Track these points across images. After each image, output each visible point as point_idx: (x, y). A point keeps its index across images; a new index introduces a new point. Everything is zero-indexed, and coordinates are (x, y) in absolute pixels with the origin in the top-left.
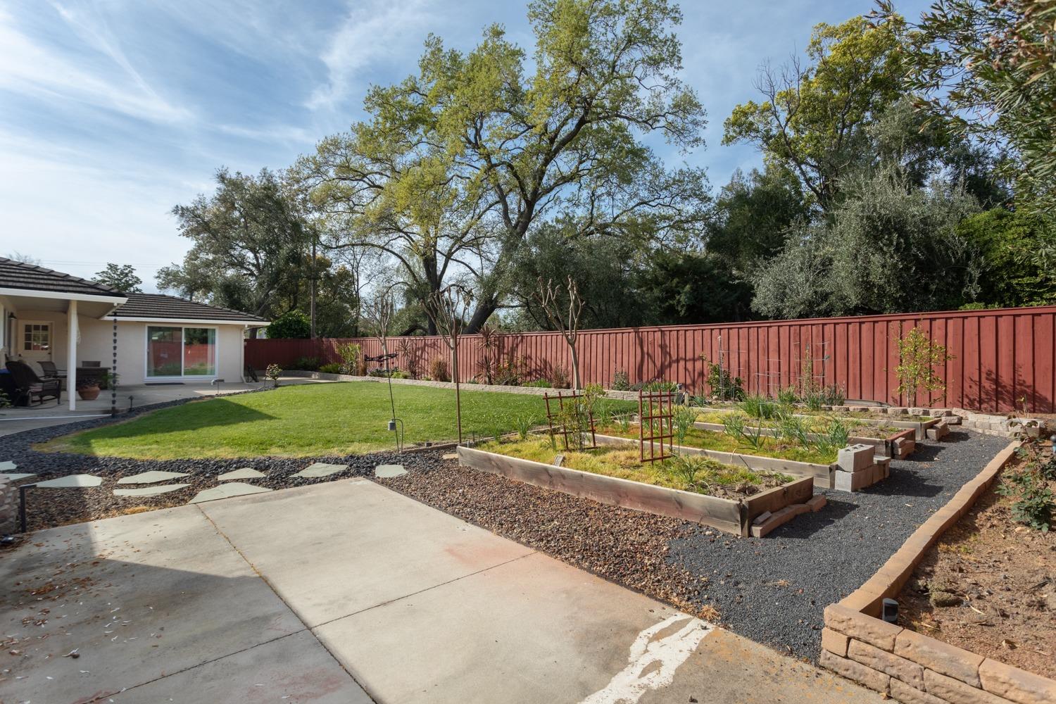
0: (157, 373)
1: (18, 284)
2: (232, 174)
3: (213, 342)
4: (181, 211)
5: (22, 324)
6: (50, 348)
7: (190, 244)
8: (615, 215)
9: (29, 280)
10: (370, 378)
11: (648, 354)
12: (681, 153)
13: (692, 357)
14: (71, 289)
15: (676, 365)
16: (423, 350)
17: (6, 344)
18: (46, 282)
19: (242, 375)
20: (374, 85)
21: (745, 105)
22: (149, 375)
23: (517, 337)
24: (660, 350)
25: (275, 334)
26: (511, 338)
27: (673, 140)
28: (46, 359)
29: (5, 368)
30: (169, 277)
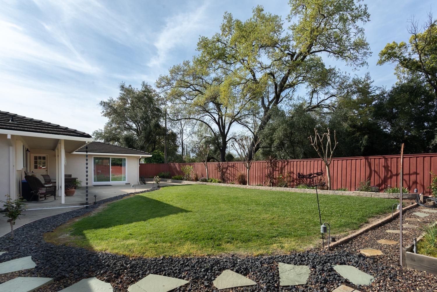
0: (99, 180)
1: (31, 130)
2: (127, 86)
3: (125, 165)
4: (103, 104)
5: (33, 156)
6: (47, 168)
7: (107, 120)
8: (318, 102)
9: (37, 128)
10: (201, 183)
11: (375, 171)
12: (353, 70)
13: (408, 172)
14: (61, 133)
15: (396, 177)
16: (227, 169)
17: (25, 166)
18: (46, 129)
19: (139, 181)
20: (202, 37)
21: (391, 44)
22: (95, 181)
23: (285, 162)
24: (383, 169)
25: (148, 161)
26: (280, 163)
27: (349, 64)
28: (45, 173)
29: (25, 179)
30: (98, 135)
